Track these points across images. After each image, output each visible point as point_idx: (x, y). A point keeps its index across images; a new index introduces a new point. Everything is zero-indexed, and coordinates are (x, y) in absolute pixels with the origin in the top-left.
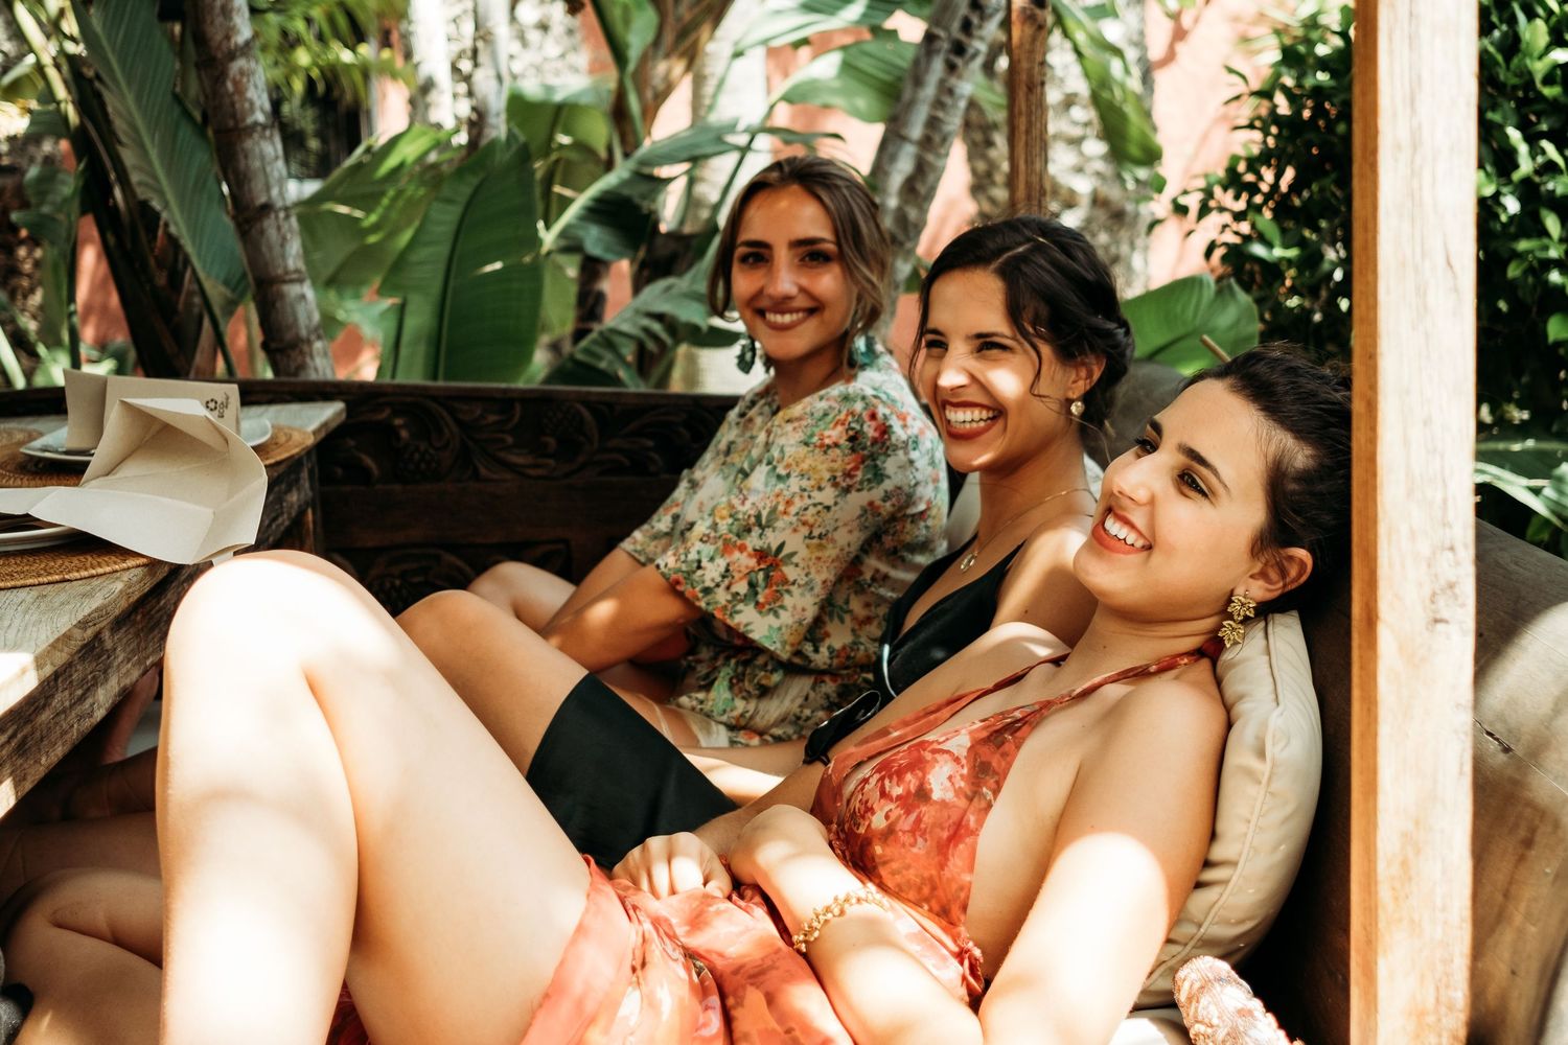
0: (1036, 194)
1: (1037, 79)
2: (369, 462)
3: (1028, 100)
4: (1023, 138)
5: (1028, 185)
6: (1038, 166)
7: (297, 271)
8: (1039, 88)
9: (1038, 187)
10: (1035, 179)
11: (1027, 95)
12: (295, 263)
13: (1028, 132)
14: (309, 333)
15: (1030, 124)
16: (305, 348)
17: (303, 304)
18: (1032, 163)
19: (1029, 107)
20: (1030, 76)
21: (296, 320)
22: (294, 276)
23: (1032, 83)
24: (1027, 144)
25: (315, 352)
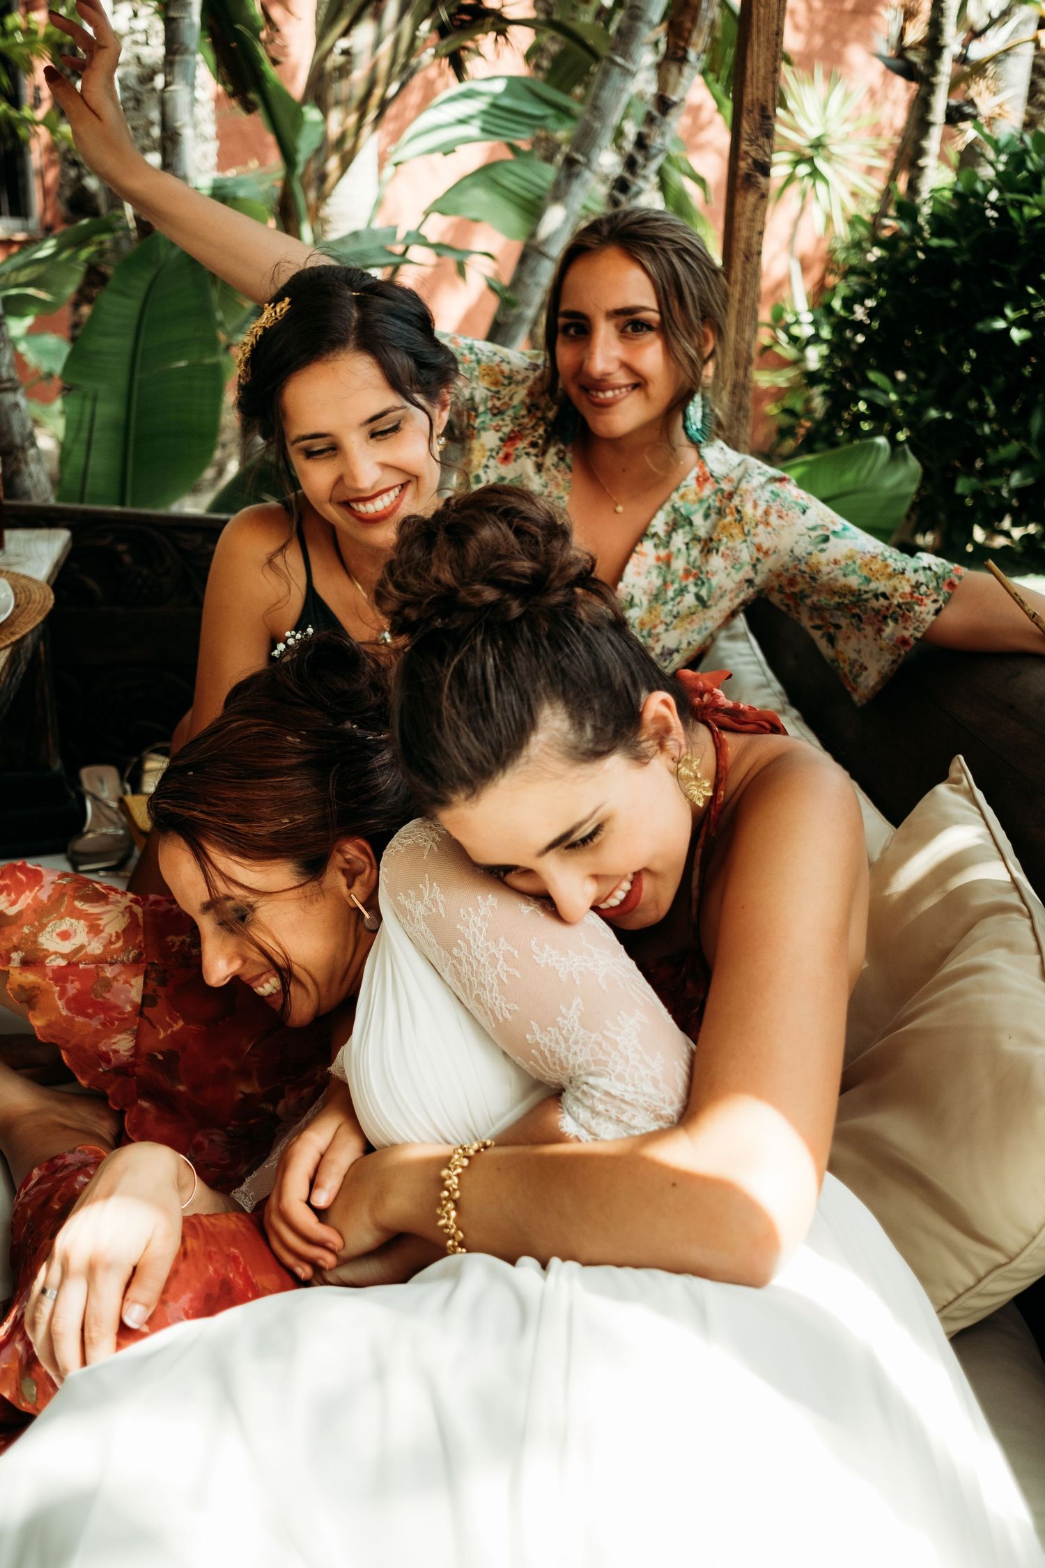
0: (742, 362)
1: (755, 248)
2: (92, 584)
3: (744, 269)
4: (736, 306)
5: (737, 352)
6: (747, 335)
7: (10, 380)
8: (755, 257)
9: (745, 355)
10: (744, 346)
11: (744, 263)
12: (8, 371)
13: (741, 301)
14: (23, 440)
15: (744, 292)
16: (20, 456)
17: (17, 412)
18: (743, 331)
19: (744, 276)
20: (749, 245)
21: (10, 428)
22: (8, 385)
23: (750, 251)
24: (739, 312)
25: (29, 459)
